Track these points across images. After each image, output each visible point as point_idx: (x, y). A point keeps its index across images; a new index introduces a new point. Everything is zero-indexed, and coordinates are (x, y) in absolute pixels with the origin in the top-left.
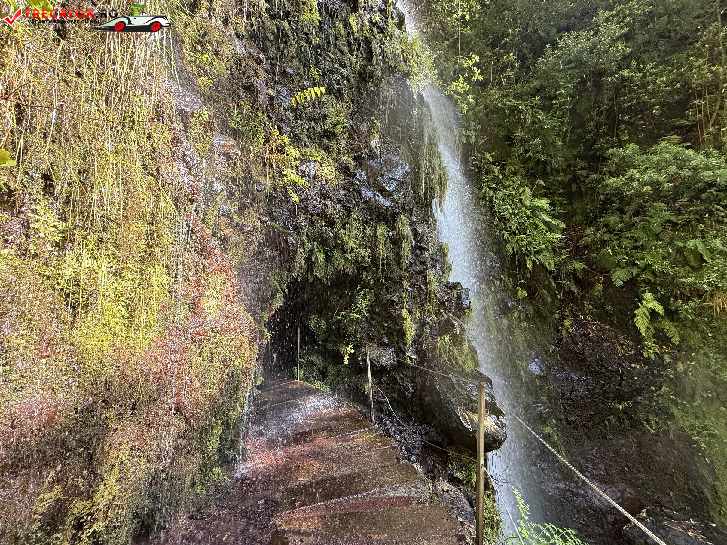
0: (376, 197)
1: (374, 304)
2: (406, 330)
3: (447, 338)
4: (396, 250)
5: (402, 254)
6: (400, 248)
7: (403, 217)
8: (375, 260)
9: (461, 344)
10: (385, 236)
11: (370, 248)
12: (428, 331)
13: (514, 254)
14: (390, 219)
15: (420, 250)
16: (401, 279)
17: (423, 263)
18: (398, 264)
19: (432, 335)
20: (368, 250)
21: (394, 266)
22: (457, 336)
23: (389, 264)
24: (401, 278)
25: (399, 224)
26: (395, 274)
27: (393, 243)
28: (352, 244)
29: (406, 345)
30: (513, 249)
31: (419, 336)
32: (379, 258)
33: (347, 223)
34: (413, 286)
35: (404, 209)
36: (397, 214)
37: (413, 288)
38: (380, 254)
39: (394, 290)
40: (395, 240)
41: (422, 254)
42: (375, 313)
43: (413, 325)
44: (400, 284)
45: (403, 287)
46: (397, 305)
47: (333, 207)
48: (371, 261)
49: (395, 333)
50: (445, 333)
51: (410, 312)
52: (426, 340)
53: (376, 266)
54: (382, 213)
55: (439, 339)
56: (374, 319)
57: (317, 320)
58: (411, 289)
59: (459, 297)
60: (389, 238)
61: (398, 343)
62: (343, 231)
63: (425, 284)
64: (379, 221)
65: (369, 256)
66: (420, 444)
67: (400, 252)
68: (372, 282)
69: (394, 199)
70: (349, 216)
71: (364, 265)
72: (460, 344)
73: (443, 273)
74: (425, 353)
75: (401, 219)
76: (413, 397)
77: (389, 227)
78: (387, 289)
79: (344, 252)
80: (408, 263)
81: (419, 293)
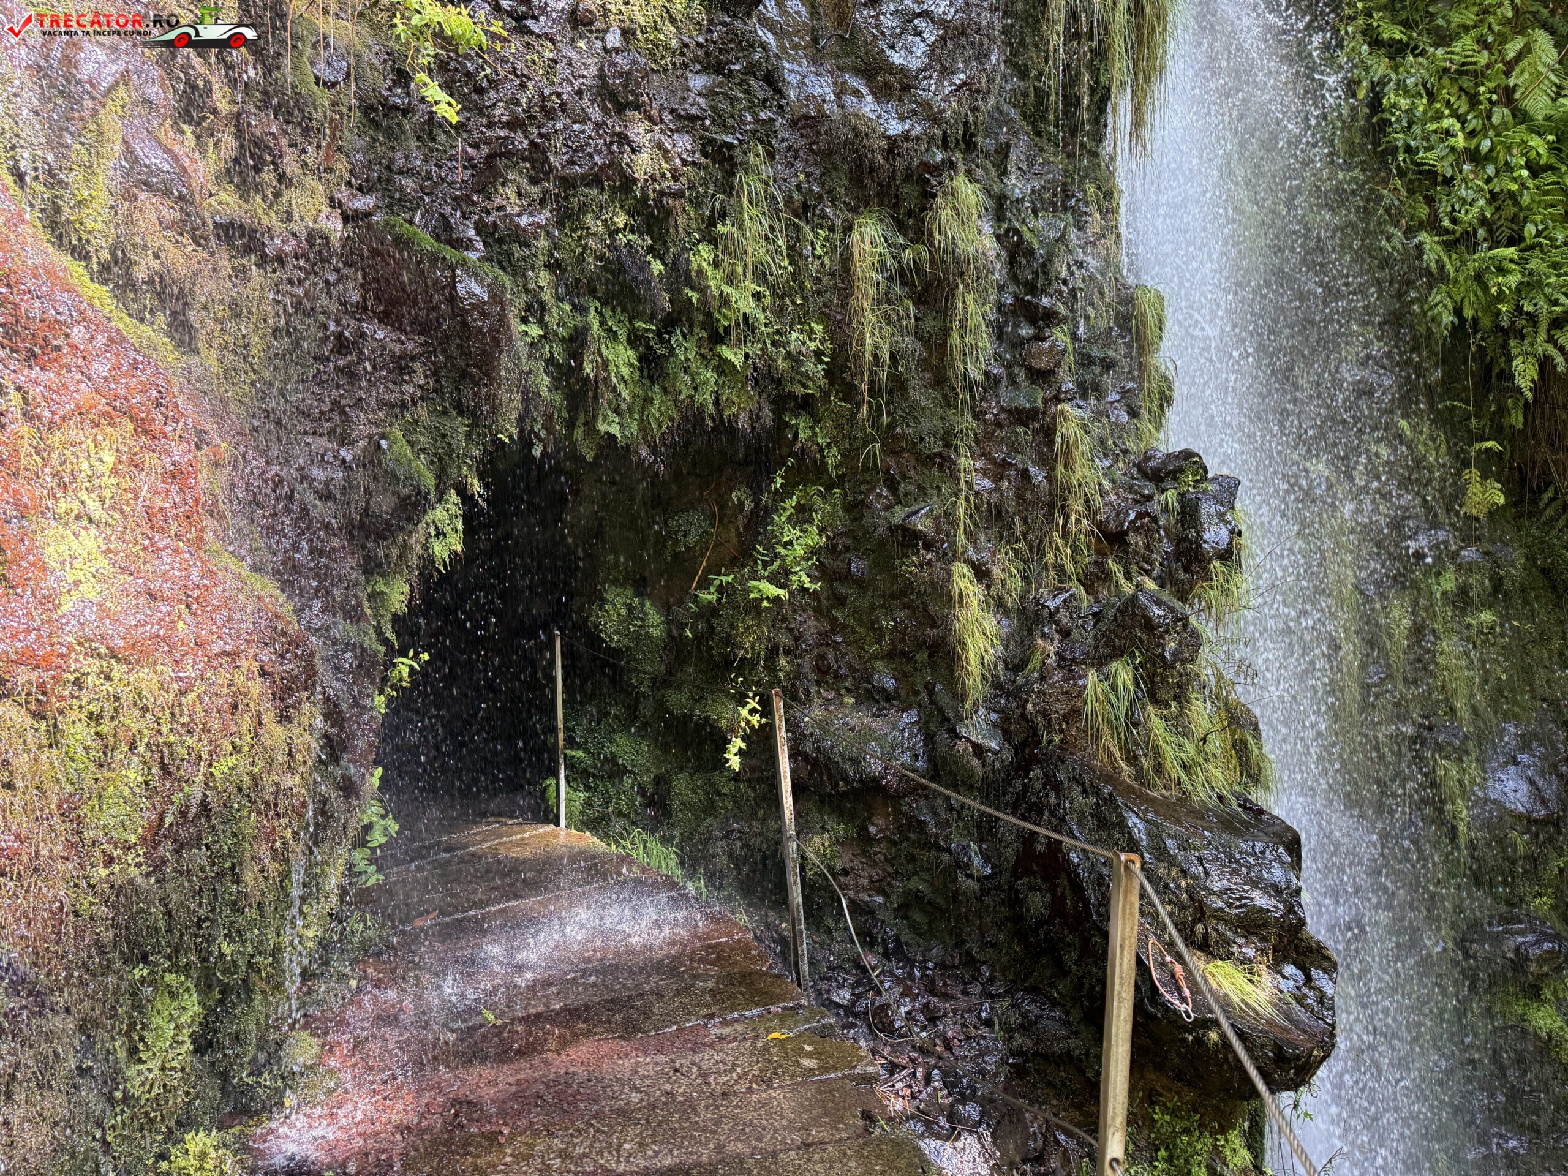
0: (849, 100)
1: (841, 543)
2: (963, 644)
3: (1123, 673)
4: (930, 325)
5: (955, 337)
6: (945, 314)
7: (961, 183)
8: (845, 368)
9: (1181, 698)
10: (882, 267)
11: (824, 318)
12: (1052, 649)
13: (1459, 330)
14: (909, 192)
15: (1033, 322)
16: (947, 445)
17: (1041, 376)
18: (940, 381)
19: (1065, 662)
20: (818, 328)
21: (920, 394)
22: (1167, 666)
23: (899, 385)
24: (948, 438)
25: (946, 213)
26: (925, 425)
27: (920, 300)
28: (744, 303)
29: (962, 697)
30: (1458, 312)
31: (1017, 666)
32: (858, 358)
33: (723, 215)
34: (998, 470)
35: (968, 144)
36: (936, 170)
37: (997, 479)
38: (861, 343)
39: (922, 489)
40: (928, 285)
41: (1039, 338)
42: (846, 577)
43: (990, 622)
44: (945, 463)
45: (954, 476)
46: (928, 546)
47: (660, 146)
48: (828, 373)
49: (923, 656)
50: (1116, 653)
51: (981, 573)
52: (1043, 679)
53: (849, 393)
54: (872, 170)
55: (1092, 677)
56: (840, 601)
57: (630, 608)
58: (987, 484)
59: (1189, 512)
60: (902, 275)
61: (931, 691)
62: (705, 252)
63: (1047, 461)
64: (860, 204)
65: (818, 354)
66: (1004, 1062)
67: (945, 332)
68: (833, 457)
69: (927, 106)
70: (729, 188)
71: (799, 390)
72: (1176, 698)
73: (1133, 413)
74: (1034, 730)
75: (954, 193)
76: (984, 892)
77: (901, 227)
78: (892, 484)
79: (717, 338)
80: (979, 378)
81: (1020, 497)
